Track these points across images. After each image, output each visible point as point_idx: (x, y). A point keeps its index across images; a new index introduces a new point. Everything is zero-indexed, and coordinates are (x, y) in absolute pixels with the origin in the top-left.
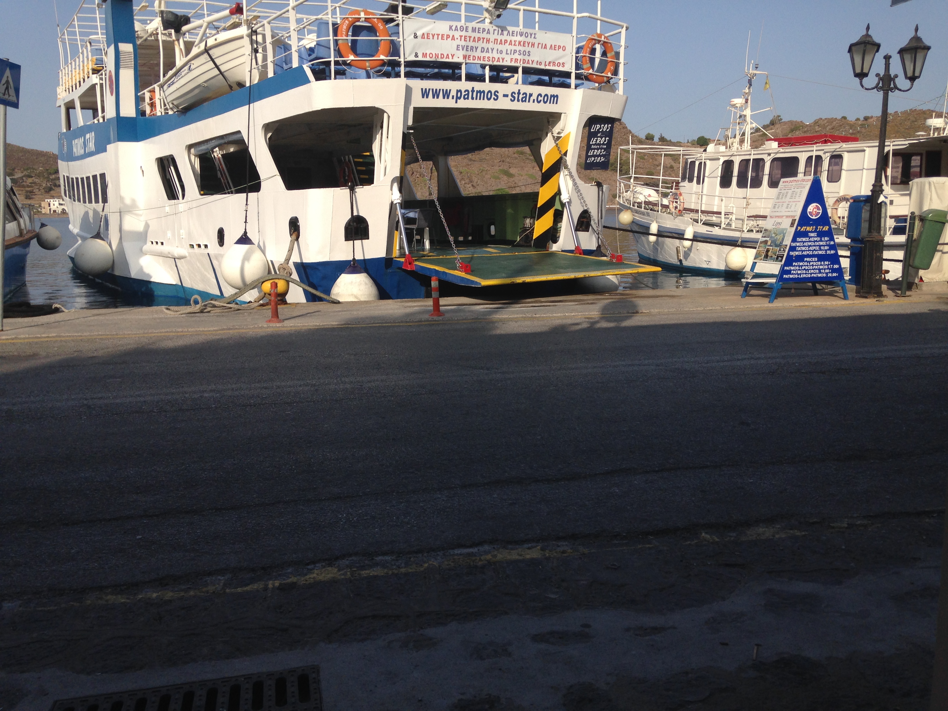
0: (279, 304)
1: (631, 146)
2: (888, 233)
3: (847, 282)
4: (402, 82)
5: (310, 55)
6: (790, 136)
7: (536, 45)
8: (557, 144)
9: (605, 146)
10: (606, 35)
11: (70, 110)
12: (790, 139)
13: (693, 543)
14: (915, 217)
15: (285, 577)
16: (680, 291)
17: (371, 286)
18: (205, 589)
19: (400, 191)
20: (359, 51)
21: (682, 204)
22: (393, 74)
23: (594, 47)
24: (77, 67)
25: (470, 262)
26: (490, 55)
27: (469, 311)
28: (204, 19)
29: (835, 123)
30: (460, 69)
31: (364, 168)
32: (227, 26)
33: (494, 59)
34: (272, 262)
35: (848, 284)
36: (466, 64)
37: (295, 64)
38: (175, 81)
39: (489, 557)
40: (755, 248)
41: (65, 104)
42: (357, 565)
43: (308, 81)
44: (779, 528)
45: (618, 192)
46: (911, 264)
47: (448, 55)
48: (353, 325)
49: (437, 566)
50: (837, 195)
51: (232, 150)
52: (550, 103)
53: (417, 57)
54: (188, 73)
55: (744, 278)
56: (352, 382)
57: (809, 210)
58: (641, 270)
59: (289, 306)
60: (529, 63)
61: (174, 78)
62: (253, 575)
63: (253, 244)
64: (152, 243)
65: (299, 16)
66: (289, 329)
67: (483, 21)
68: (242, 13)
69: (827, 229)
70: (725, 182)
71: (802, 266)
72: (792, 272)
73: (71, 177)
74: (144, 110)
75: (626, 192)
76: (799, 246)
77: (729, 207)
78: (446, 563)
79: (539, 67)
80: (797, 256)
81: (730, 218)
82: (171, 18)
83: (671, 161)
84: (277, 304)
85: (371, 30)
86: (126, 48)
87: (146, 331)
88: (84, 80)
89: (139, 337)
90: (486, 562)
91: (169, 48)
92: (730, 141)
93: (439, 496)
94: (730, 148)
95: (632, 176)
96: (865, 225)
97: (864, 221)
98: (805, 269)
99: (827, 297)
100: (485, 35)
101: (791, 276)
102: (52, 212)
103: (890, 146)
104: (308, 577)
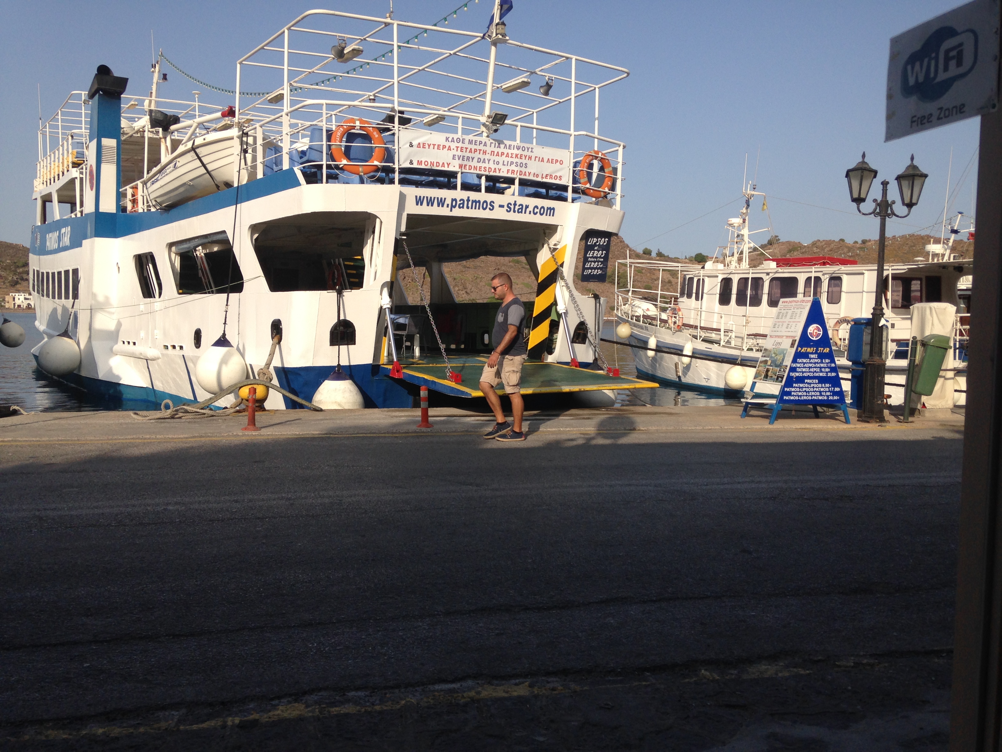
0: (256, 411)
1: (628, 261)
2: (890, 357)
3: (849, 405)
4: (396, 188)
5: (301, 158)
6: (788, 256)
7: (533, 158)
8: (553, 256)
9: (602, 260)
10: (604, 152)
11: (47, 203)
12: (789, 260)
13: (692, 680)
14: (917, 342)
15: (246, 714)
16: (679, 409)
17: (356, 394)
18: (156, 726)
19: (390, 296)
20: (351, 157)
21: (681, 319)
22: (387, 180)
23: (591, 162)
24: (57, 160)
25: (461, 371)
26: (486, 165)
27: (459, 423)
28: (195, 120)
29: (833, 245)
30: (456, 177)
31: (355, 272)
32: (217, 128)
33: (490, 169)
34: (251, 365)
35: (849, 407)
36: (462, 173)
37: (286, 166)
38: (159, 178)
39: (472, 694)
40: (755, 367)
41: (42, 197)
42: (327, 701)
43: (299, 184)
44: (782, 666)
45: (616, 305)
46: (913, 389)
47: (443, 163)
48: (335, 434)
49: (415, 703)
50: (837, 317)
51: (216, 249)
52: (546, 215)
53: (412, 164)
54: (173, 170)
55: (744, 398)
56: (331, 497)
57: (809, 331)
58: (638, 386)
59: (267, 412)
60: (526, 175)
61: (159, 175)
62: (211, 710)
63: (232, 346)
64: (124, 342)
65: (294, 121)
66: (266, 437)
67: (481, 134)
68: (234, 116)
69: (827, 351)
70: (724, 299)
71: (802, 388)
72: (793, 393)
73: (41, 271)
74: (125, 206)
75: (624, 305)
76: (799, 367)
77: (728, 325)
78: (425, 700)
79: (535, 179)
80: (797, 377)
81: (729, 336)
82: (161, 117)
83: (669, 276)
84: (254, 411)
85: (367, 138)
86: (110, 143)
87: (110, 437)
88: (63, 173)
89: (102, 444)
90: (469, 700)
91: (155, 146)
92: (728, 259)
93: (420, 624)
94: (728, 266)
95: (629, 290)
96: (866, 349)
97: (865, 344)
98: (805, 391)
99: (828, 420)
100: (482, 147)
101: (792, 398)
102: (16, 306)
103: (888, 270)
104: (271, 714)
